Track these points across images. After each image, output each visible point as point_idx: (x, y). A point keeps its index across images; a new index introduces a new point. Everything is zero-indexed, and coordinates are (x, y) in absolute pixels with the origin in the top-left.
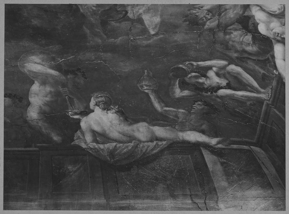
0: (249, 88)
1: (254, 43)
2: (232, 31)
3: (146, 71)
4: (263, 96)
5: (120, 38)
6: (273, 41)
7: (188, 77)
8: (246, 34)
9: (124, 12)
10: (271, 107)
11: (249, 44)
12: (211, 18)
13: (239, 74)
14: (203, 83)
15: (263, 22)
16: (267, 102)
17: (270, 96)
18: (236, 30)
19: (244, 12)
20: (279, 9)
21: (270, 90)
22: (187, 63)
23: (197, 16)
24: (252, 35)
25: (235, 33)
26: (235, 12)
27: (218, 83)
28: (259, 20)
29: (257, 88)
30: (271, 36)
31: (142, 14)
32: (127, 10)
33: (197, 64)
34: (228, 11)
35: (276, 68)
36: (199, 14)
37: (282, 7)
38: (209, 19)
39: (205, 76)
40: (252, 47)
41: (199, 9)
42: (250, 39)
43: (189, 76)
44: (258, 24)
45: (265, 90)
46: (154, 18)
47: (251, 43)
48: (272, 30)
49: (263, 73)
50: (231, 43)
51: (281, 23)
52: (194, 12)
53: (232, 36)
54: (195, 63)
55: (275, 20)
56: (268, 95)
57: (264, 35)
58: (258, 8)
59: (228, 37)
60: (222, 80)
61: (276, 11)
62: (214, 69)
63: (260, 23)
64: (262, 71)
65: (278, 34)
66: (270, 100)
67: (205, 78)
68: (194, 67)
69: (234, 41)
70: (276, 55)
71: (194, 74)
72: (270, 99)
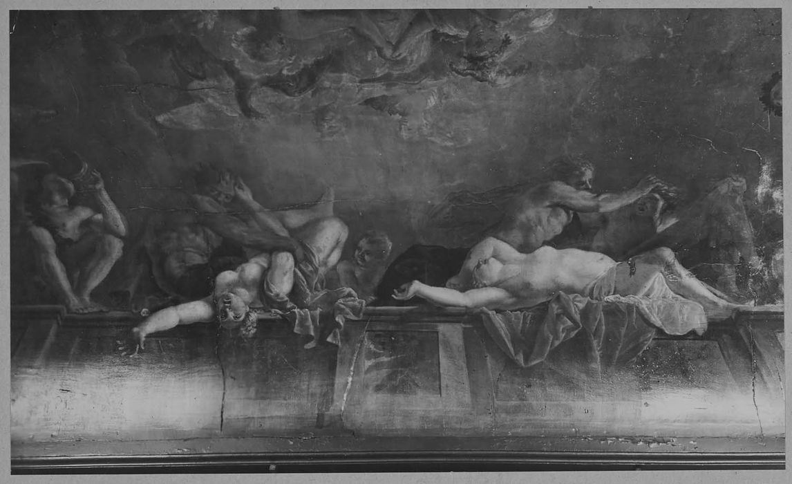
0: (77, 275)
1: (190, 269)
2: (202, 235)
3: (51, 112)
4: (74, 301)
5: (133, 69)
6: (211, 297)
7: (59, 178)
8: (203, 254)
9: (200, 74)
10: (57, 318)
11: (183, 261)
12: (219, 202)
13: (105, 255)
14: (52, 203)
15: (240, 277)
16: (65, 311)
17: (81, 311)
18: (207, 239)
19: (249, 246)
20: (277, 295)
21: (95, 310)
22: (98, 175)
23: (219, 182)
24: (207, 264)
25: (199, 240)
26: (245, 234)
27: (64, 225)
28: (243, 270)
29: (85, 287)
30: (218, 293)
31: (203, 101)
32: (208, 79)
33: (100, 190)
34: (244, 224)
35: (154, 310)
36: (225, 185)
37: (283, 298)
38: (216, 200)
39: (73, 204)
40: (180, 267)
41: (235, 184)
42: (196, 262)
43: (63, 180)
44: (234, 269)
45: (91, 301)
46: (198, 120)
47: (187, 265)
48: (232, 293)
49: (129, 292)
50: (174, 235)
51: (252, 303)
52: (228, 178)
53: (191, 236)
54: (100, 185)
55: (254, 293)
56: (82, 309)
57: (214, 282)
58: (265, 265)
59: (186, 229)
60: (76, 231)
61: (271, 292)
62: (99, 217)
63: (237, 272)
64: (131, 289)
65: (230, 302)
66: (72, 313)
67: (67, 204)
68: (90, 186)
69: (179, 238)
70: (182, 306)
71: (71, 186)
72: (75, 313)
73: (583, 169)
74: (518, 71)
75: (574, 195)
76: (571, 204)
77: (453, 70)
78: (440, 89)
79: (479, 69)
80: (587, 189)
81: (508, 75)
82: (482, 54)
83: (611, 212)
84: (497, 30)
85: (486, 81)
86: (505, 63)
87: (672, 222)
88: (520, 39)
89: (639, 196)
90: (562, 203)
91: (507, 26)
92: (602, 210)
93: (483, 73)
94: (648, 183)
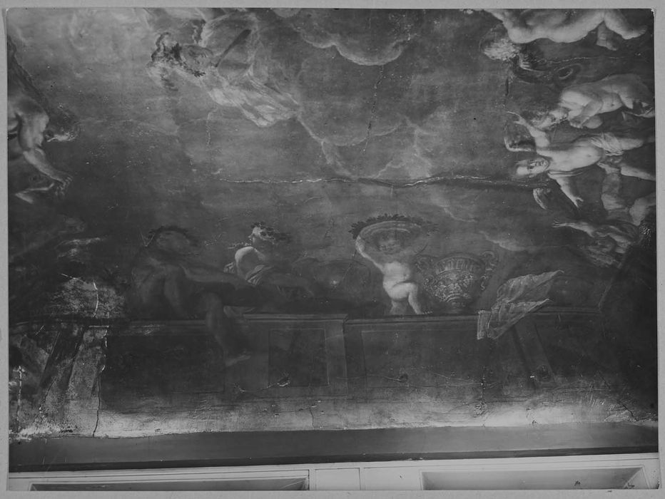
73: (68, 134)
74: (167, 82)
75: (36, 131)
76: (26, 131)
77: (162, 35)
78: (137, 24)
79: (166, 55)
80: (45, 139)
81: (162, 76)
82: (182, 57)
83: (25, 159)
84: (209, 67)
85: (153, 59)
86: (174, 73)
87: (29, 200)
88: (201, 84)
89: (48, 174)
90: (24, 124)
91: (214, 74)
92: (25, 153)
93: (162, 57)
94: (65, 178)
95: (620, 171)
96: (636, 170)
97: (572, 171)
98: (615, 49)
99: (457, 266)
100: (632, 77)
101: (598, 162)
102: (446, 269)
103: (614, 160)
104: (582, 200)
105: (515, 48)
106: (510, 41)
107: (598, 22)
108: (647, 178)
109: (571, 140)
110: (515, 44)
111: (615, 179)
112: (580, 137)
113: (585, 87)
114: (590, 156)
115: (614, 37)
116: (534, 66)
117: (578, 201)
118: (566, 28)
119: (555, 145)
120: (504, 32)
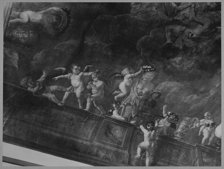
95: (67, 91)
96: (67, 95)
97: (70, 79)
98: (113, 94)
99: (32, 38)
100: (102, 97)
101: (72, 86)
102: (31, 34)
103: (72, 90)
104: (55, 80)
105: (124, 74)
106: (127, 74)
107: (123, 92)
108: (63, 98)
109: (84, 81)
110: (126, 75)
111: (64, 90)
112: (84, 83)
113: (103, 86)
114: (76, 84)
115: (117, 94)
116: (116, 77)
117: (56, 79)
118: (124, 85)
119: (83, 77)
120: (131, 73)
